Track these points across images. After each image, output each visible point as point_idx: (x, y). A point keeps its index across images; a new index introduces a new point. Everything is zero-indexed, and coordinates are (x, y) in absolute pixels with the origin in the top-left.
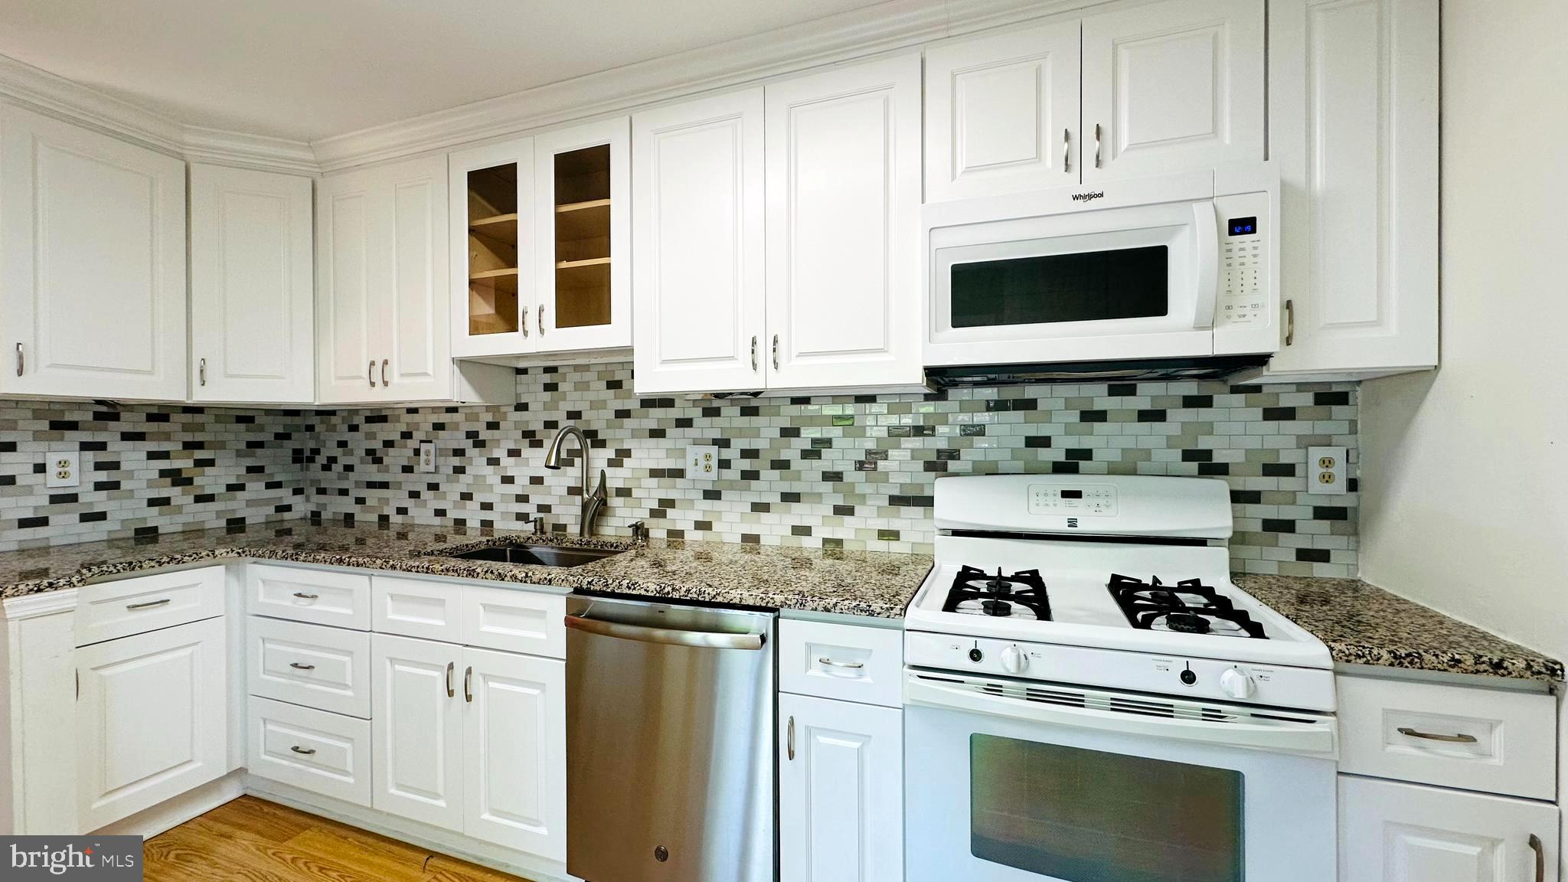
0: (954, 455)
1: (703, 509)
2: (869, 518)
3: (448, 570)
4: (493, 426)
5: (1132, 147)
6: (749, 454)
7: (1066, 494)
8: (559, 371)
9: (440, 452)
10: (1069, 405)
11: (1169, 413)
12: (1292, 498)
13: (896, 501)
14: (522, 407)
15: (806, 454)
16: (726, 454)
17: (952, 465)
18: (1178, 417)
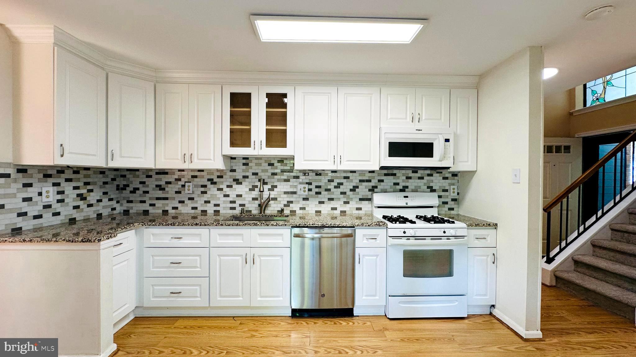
0: (376, 187)
1: (302, 203)
2: (354, 204)
3: (246, 224)
4: (220, 177)
5: (425, 119)
6: (319, 187)
7: (405, 197)
8: (249, 159)
9: (196, 186)
10: (403, 175)
11: (424, 177)
12: (447, 197)
13: (361, 200)
14: (233, 171)
15: (335, 187)
16: (310, 187)
17: (376, 190)
18: (426, 178)
